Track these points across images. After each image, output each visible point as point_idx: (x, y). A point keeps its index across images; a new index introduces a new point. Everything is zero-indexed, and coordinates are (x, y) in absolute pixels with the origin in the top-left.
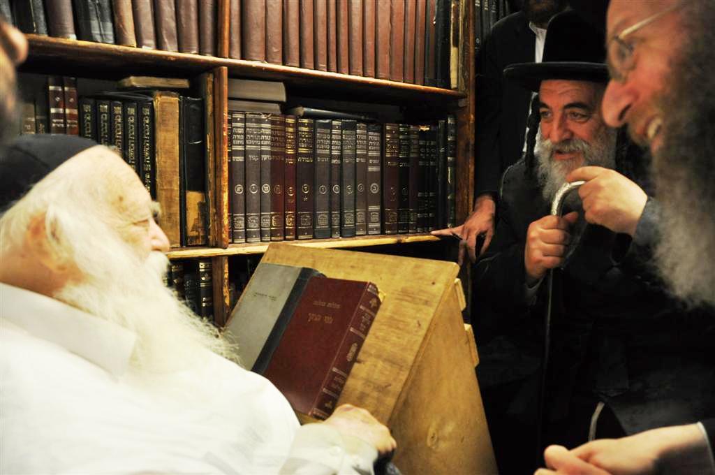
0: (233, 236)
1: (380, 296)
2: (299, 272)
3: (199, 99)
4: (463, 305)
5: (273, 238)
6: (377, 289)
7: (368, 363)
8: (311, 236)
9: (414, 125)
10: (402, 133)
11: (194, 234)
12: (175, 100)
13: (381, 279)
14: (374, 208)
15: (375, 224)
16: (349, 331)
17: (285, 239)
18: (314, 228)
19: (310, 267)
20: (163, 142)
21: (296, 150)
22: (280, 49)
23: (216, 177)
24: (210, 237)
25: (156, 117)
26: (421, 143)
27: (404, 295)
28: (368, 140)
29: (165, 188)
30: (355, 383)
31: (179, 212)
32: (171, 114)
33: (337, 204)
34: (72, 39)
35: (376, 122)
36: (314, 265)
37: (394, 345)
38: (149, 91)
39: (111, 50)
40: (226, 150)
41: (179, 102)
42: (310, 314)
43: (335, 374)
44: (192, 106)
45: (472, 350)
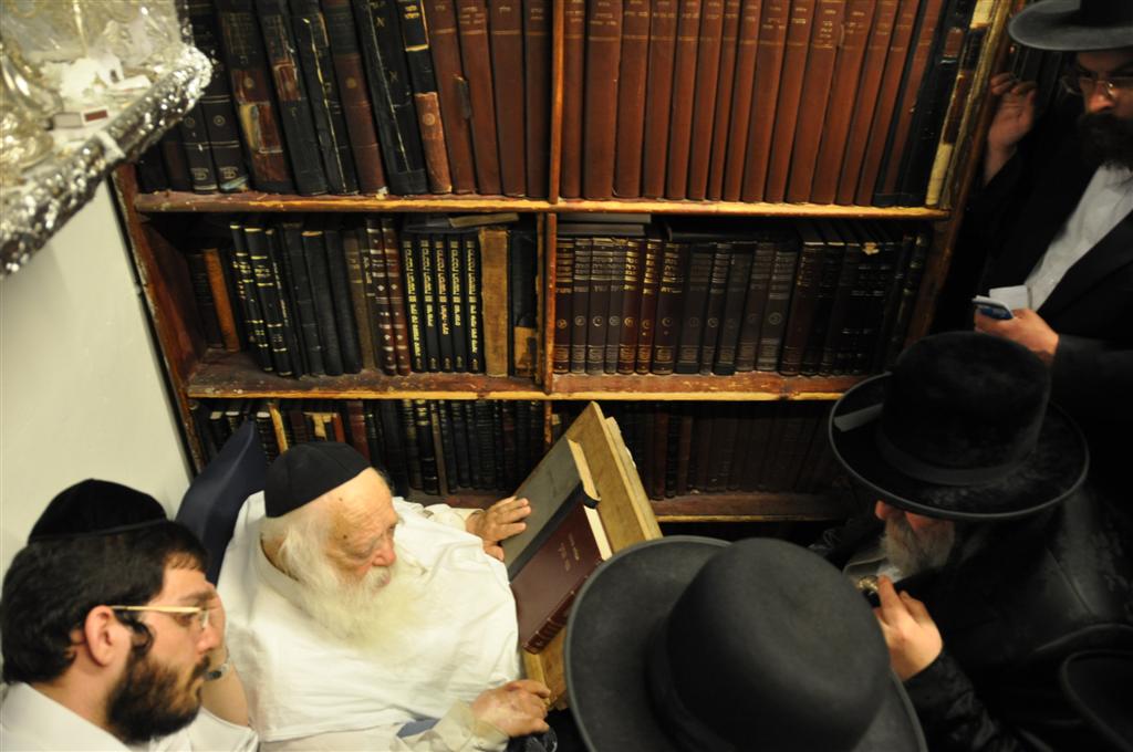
0: (571, 366)
2: (574, 487)
5: (620, 371)
8: (669, 372)
12: (503, 234)
14: (771, 342)
15: (769, 359)
17: (637, 372)
18: (676, 362)
20: (489, 276)
21: (659, 279)
22: (637, 176)
25: (481, 251)
26: (863, 267)
28: (773, 262)
29: (491, 322)
32: (499, 249)
33: (712, 339)
38: (471, 228)
41: (507, 236)
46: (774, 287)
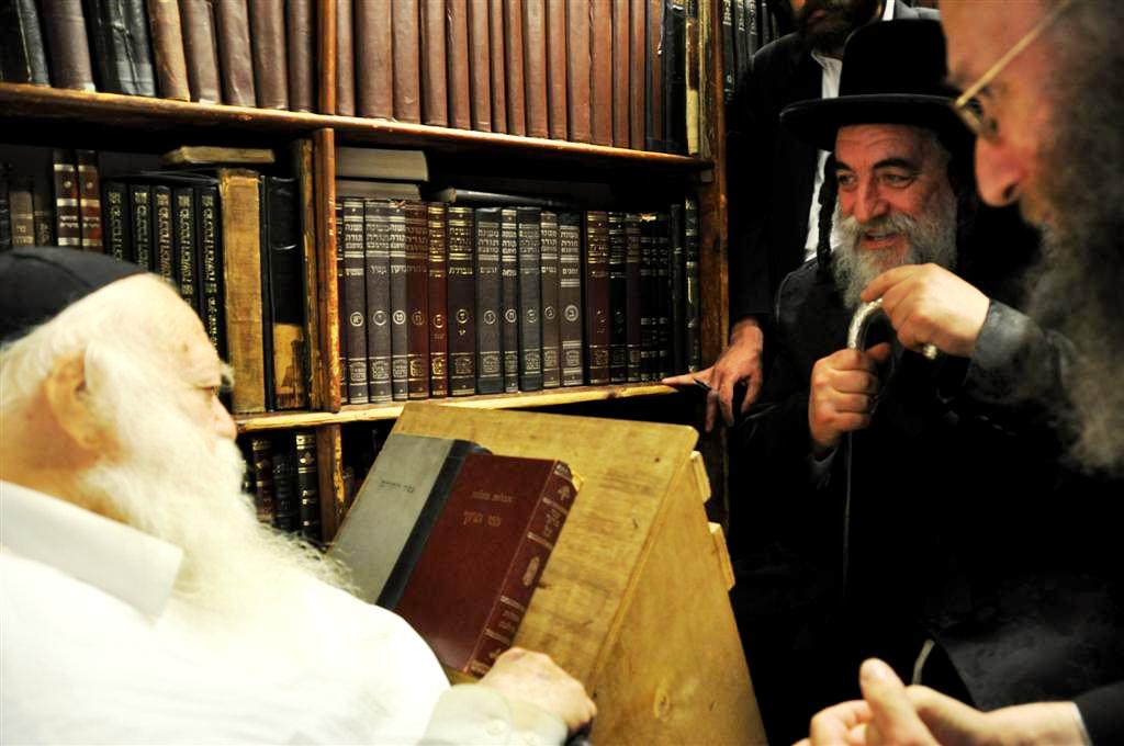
0: (349, 393)
1: (575, 482)
2: (449, 447)
3: (291, 180)
4: (705, 493)
5: (412, 395)
6: (569, 470)
7: (557, 588)
8: (472, 391)
9: (632, 213)
10: (614, 226)
11: (288, 390)
12: (253, 181)
13: (576, 455)
14: (573, 345)
15: (574, 370)
16: (527, 538)
17: (431, 396)
18: (477, 377)
19: (467, 439)
20: (234, 246)
21: (446, 255)
22: (417, 98)
23: (318, 300)
24: (312, 396)
25: (223, 207)
26: (644, 240)
27: (612, 480)
28: (559, 239)
29: (240, 319)
30: (536, 620)
31: (262, 357)
32: (248, 204)
33: (512, 339)
34: (88, 90)
35: (571, 209)
36: (473, 435)
37: (597, 559)
38: (212, 169)
39: (149, 107)
40: (334, 258)
41: (259, 184)
42: (466, 513)
43: (505, 607)
44: (280, 191)
45: (724, 565)
46: (564, 271)
